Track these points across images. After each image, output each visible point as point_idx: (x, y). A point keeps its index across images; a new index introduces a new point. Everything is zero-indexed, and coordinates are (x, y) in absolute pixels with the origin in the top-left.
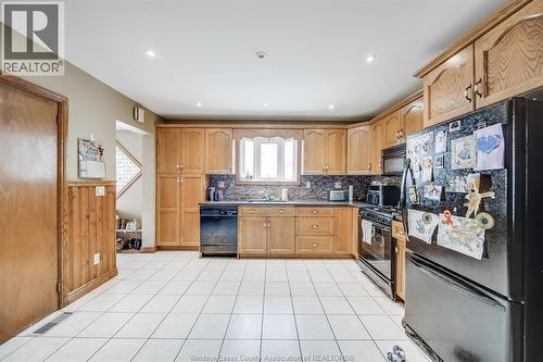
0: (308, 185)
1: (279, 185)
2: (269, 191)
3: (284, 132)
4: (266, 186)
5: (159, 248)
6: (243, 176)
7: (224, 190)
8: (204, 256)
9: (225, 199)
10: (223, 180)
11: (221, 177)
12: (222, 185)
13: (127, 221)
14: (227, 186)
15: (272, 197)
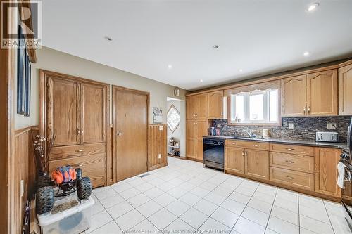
0: (291, 126)
1: (261, 126)
2: (253, 130)
3: (261, 85)
4: (250, 126)
5: (187, 158)
6: (233, 120)
7: (221, 129)
8: (206, 166)
9: (221, 135)
10: (220, 122)
11: (219, 121)
12: (219, 126)
13: (176, 143)
14: (223, 126)
15: (255, 135)
